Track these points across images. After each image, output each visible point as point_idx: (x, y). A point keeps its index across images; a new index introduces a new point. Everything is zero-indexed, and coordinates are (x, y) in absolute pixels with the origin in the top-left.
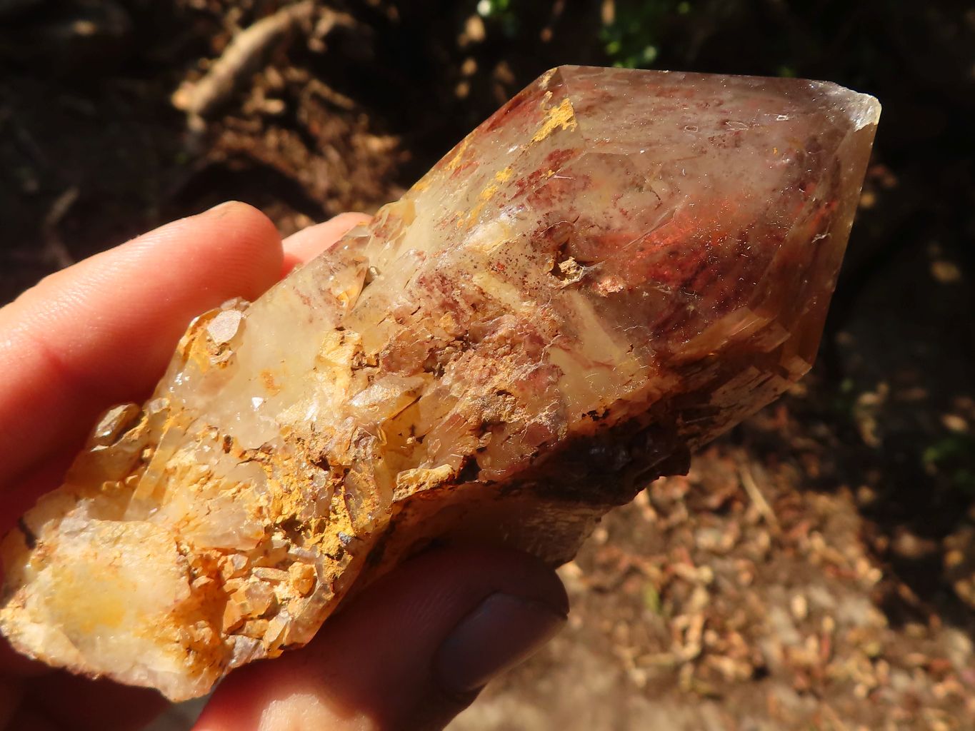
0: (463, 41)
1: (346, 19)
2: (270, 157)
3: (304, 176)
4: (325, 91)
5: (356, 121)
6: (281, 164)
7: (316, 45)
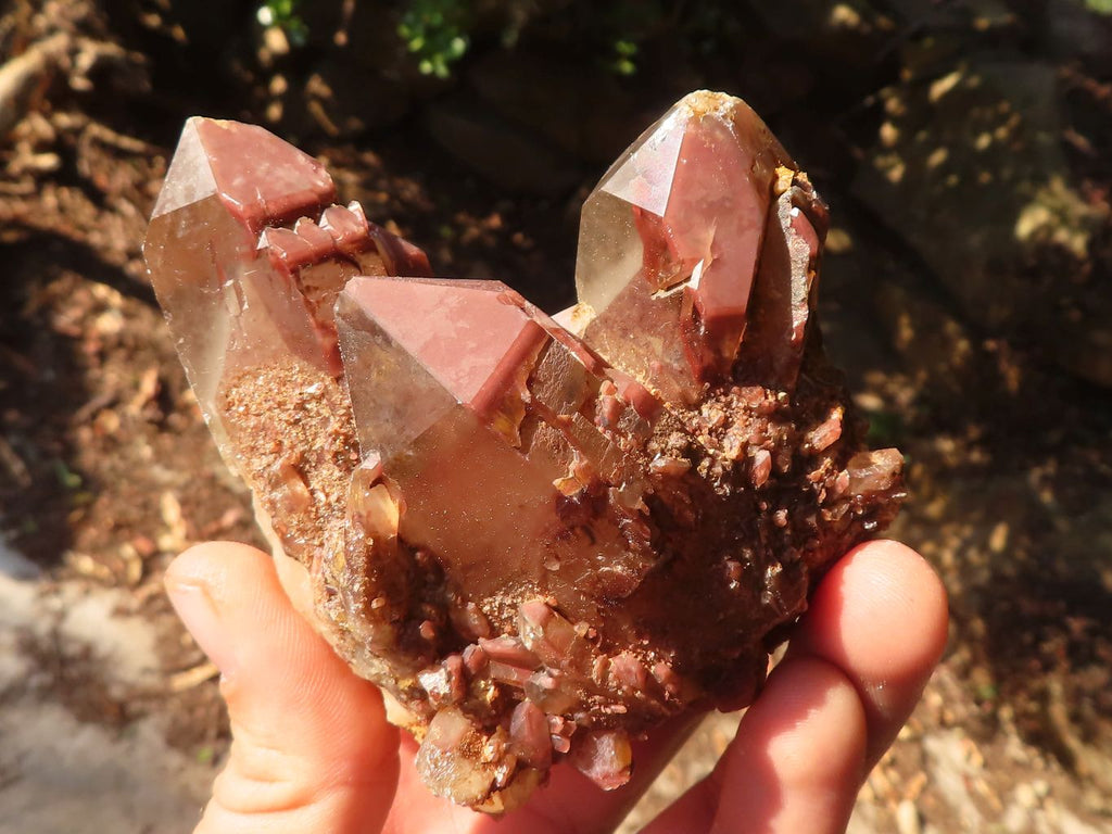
0: (264, 55)
1: (111, 49)
2: (51, 221)
3: (96, 239)
4: (108, 135)
5: (151, 165)
6: (66, 228)
7: (80, 83)
